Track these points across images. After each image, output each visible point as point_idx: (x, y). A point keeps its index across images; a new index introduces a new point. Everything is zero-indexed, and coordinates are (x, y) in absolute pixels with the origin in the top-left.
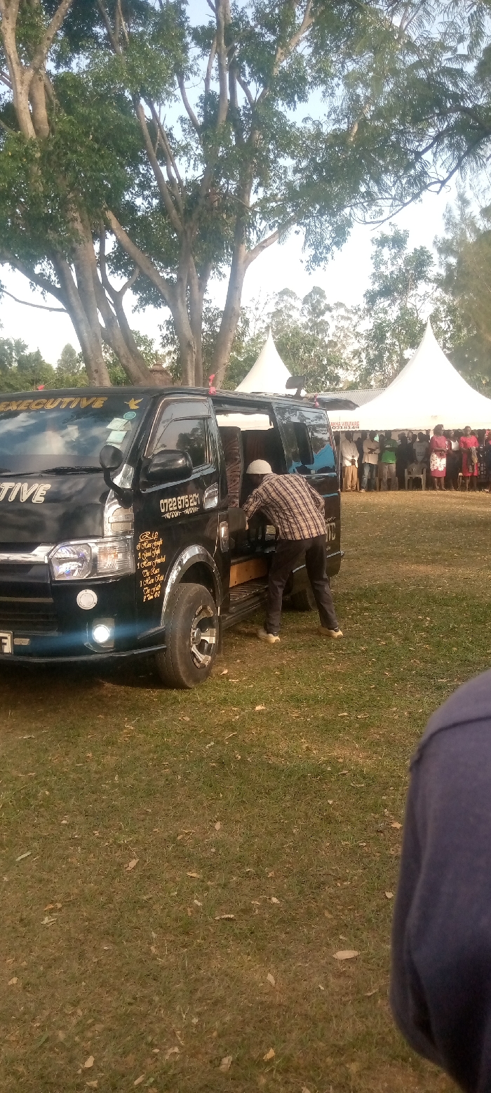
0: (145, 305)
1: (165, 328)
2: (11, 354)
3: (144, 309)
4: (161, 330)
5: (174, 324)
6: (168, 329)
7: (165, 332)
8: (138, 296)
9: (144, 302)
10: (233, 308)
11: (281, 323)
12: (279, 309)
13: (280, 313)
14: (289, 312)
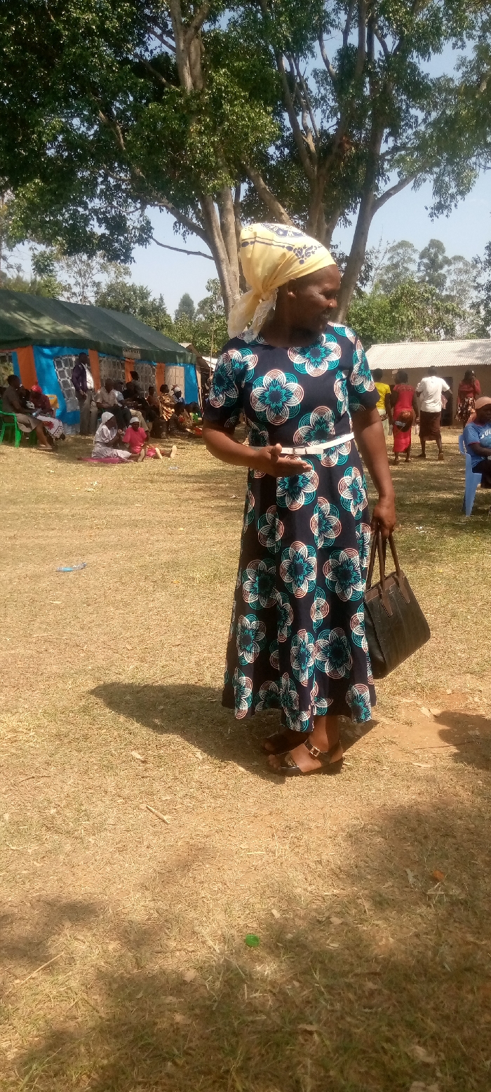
2: (136, 300)
10: (359, 253)
11: (397, 276)
12: (394, 262)
13: (396, 266)
14: (405, 265)
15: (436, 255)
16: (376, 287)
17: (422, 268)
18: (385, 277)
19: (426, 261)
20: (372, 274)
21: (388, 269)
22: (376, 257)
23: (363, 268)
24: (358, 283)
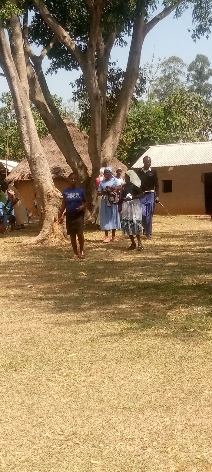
1: (76, 86)
6: (78, 86)
10: (134, 69)
11: (170, 86)
12: (167, 74)
13: (168, 77)
14: (176, 77)
15: (202, 68)
16: (151, 96)
17: (191, 79)
18: (159, 88)
19: (193, 72)
20: (147, 85)
21: (161, 80)
22: (150, 72)
23: (138, 81)
24: (135, 94)
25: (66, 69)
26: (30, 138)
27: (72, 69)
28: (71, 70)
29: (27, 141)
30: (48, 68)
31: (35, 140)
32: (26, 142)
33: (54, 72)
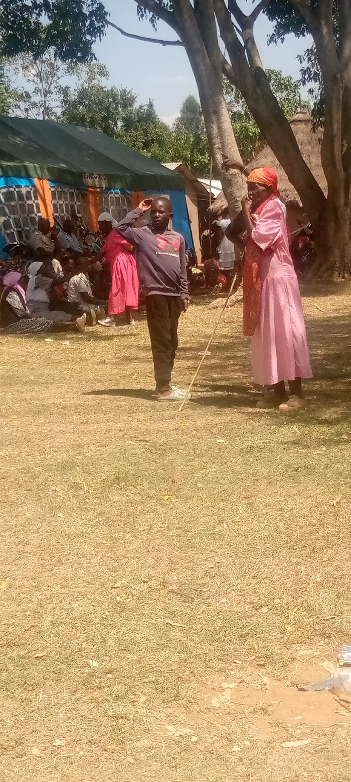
0: (283, 34)
1: (306, 60)
2: (116, 109)
3: (283, 40)
4: (301, 62)
5: (319, 54)
6: (309, 60)
7: (306, 65)
8: (275, 23)
9: (282, 30)
25: (297, 35)
26: (223, 144)
27: (305, 33)
28: (304, 35)
29: (219, 148)
30: (271, 35)
31: (231, 147)
32: (217, 150)
33: (280, 39)
